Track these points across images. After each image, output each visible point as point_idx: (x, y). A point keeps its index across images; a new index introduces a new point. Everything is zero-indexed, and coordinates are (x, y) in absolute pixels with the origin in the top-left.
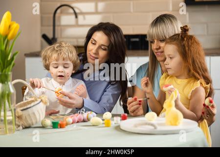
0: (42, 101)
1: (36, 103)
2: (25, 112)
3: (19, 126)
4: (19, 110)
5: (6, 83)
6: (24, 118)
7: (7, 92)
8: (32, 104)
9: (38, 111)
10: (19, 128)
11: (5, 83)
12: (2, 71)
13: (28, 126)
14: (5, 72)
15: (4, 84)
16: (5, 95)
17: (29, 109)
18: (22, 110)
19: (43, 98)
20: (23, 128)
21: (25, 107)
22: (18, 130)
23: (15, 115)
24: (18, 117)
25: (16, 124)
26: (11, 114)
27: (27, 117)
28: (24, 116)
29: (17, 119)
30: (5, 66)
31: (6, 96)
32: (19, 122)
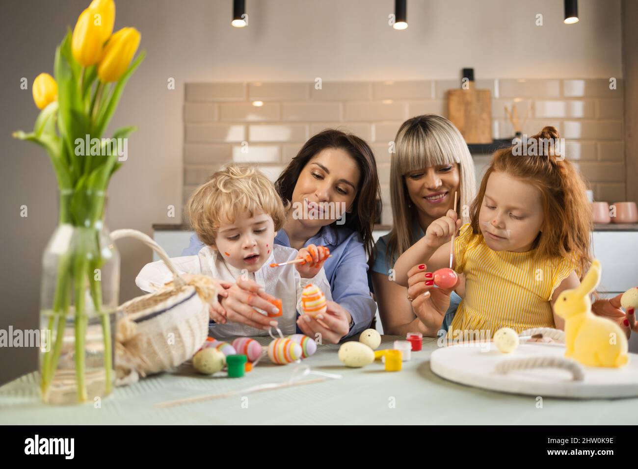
0: (197, 291)
1: (181, 296)
2: (146, 326)
3: (128, 372)
4: (127, 321)
5: (87, 223)
6: (143, 344)
7: (89, 256)
8: (170, 302)
9: (187, 322)
10: (126, 380)
11: (82, 225)
12: (74, 184)
13: (155, 370)
14: (85, 187)
15: (79, 230)
16: (81, 264)
17: (159, 317)
18: (138, 321)
19: (201, 284)
20: (141, 378)
21: (148, 311)
22: (124, 386)
23: (113, 337)
24: (125, 344)
25: (114, 367)
26: (100, 336)
27: (153, 341)
28: (145, 339)
29: (120, 351)
30: (87, 168)
31: (86, 267)
32: (129, 360)
